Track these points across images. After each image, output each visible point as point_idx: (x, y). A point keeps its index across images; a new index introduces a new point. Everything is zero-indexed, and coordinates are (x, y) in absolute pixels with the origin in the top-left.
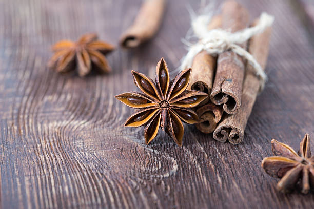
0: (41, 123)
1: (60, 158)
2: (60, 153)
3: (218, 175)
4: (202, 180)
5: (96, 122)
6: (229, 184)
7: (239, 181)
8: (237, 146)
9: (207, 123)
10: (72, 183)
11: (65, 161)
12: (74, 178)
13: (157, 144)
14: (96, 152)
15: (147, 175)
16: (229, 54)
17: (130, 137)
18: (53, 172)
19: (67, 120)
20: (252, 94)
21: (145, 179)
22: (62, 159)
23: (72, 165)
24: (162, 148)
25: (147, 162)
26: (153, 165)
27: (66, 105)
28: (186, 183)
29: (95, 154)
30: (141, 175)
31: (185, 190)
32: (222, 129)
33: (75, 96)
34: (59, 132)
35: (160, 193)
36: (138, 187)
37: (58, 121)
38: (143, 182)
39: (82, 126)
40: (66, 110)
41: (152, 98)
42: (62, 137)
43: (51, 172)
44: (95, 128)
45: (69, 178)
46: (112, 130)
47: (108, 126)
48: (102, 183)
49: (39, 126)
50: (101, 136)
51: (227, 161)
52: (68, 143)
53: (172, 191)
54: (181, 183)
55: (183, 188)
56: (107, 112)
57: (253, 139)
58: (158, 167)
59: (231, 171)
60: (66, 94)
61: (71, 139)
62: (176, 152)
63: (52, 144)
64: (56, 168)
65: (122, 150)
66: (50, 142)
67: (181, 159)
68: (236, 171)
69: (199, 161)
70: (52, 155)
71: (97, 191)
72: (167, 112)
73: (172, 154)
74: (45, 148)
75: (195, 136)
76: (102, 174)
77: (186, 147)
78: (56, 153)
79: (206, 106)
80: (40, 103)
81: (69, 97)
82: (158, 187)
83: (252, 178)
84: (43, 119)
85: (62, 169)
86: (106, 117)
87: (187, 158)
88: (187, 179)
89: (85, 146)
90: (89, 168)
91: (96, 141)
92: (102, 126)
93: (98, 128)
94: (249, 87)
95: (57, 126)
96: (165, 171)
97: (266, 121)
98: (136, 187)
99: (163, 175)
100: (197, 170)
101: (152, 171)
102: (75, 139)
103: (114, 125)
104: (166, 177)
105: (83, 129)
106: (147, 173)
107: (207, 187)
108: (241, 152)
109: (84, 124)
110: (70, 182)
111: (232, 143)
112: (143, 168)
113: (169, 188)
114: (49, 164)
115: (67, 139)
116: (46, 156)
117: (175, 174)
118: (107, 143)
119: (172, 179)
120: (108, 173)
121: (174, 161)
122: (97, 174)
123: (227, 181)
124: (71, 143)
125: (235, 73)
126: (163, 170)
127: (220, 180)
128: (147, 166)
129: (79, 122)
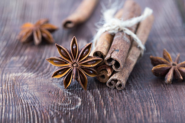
0: (6, 74)
1: (11, 96)
2: (12, 93)
3: (105, 109)
4: (94, 112)
5: (38, 74)
6: (111, 115)
7: (117, 113)
8: (121, 91)
9: (103, 76)
10: (15, 112)
11: (14, 98)
12: (17, 109)
13: (71, 89)
14: (34, 93)
15: (61, 108)
16: (121, 34)
17: (56, 84)
18: (5, 105)
19: (21, 72)
20: (134, 58)
21: (59, 110)
22: (13, 96)
23: (18, 101)
24: (75, 91)
25: (63, 100)
26: (67, 102)
27: (23, 63)
28: (84, 114)
29: (33, 94)
30: (58, 108)
31: (82, 118)
32: (111, 80)
33: (30, 57)
34: (15, 80)
35: (66, 120)
36: (54, 116)
37: (15, 73)
38: (58, 113)
39: (29, 76)
40: (22, 66)
41: (68, 60)
42: (16, 83)
43: (4, 105)
44: (37, 78)
45: (14, 109)
46: (47, 79)
47: (45, 77)
48: (33, 112)
49: (4, 75)
50: (39, 83)
51: (112, 100)
52: (18, 87)
53: (74, 118)
54: (81, 114)
55: (81, 117)
56: (46, 68)
57: (132, 87)
58: (69, 103)
59: (113, 107)
60: (25, 56)
61: (21, 84)
62: (82, 94)
63: (9, 87)
64: (8, 102)
65: (49, 92)
66: (8, 86)
67: (84, 99)
68: (117, 107)
69: (95, 100)
70: (7, 94)
71: (28, 117)
72: (77, 69)
73: (80, 95)
74: (4, 90)
75: (96, 84)
76: (34, 107)
77: (89, 91)
78: (10, 93)
79: (102, 66)
80: (8, 61)
81: (26, 58)
82: (66, 116)
83: (126, 112)
84: (7, 71)
85: (11, 103)
86: (45, 71)
87: (88, 98)
88: (85, 112)
89: (28, 89)
90: (27, 103)
91: (35, 86)
92: (41, 76)
93: (39, 78)
94: (133, 54)
95: (14, 76)
96: (73, 105)
97: (143, 75)
98: (53, 116)
99: (71, 108)
100: (93, 106)
101: (65, 105)
102: (23, 85)
103: (49, 76)
104: (72, 110)
105: (30, 78)
106: (61, 107)
107: (96, 117)
108: (123, 95)
109: (31, 75)
110: (14, 111)
111: (118, 89)
112: (60, 104)
113: (73, 116)
114: (4, 99)
115: (18, 84)
116: (4, 95)
117: (78, 108)
118: (42, 88)
119: (76, 111)
120: (38, 106)
121: (80, 99)
122: (31, 106)
123: (110, 113)
124: (20, 87)
125: (122, 46)
126: (72, 105)
127: (105, 112)
128: (62, 103)
129: (28, 74)
